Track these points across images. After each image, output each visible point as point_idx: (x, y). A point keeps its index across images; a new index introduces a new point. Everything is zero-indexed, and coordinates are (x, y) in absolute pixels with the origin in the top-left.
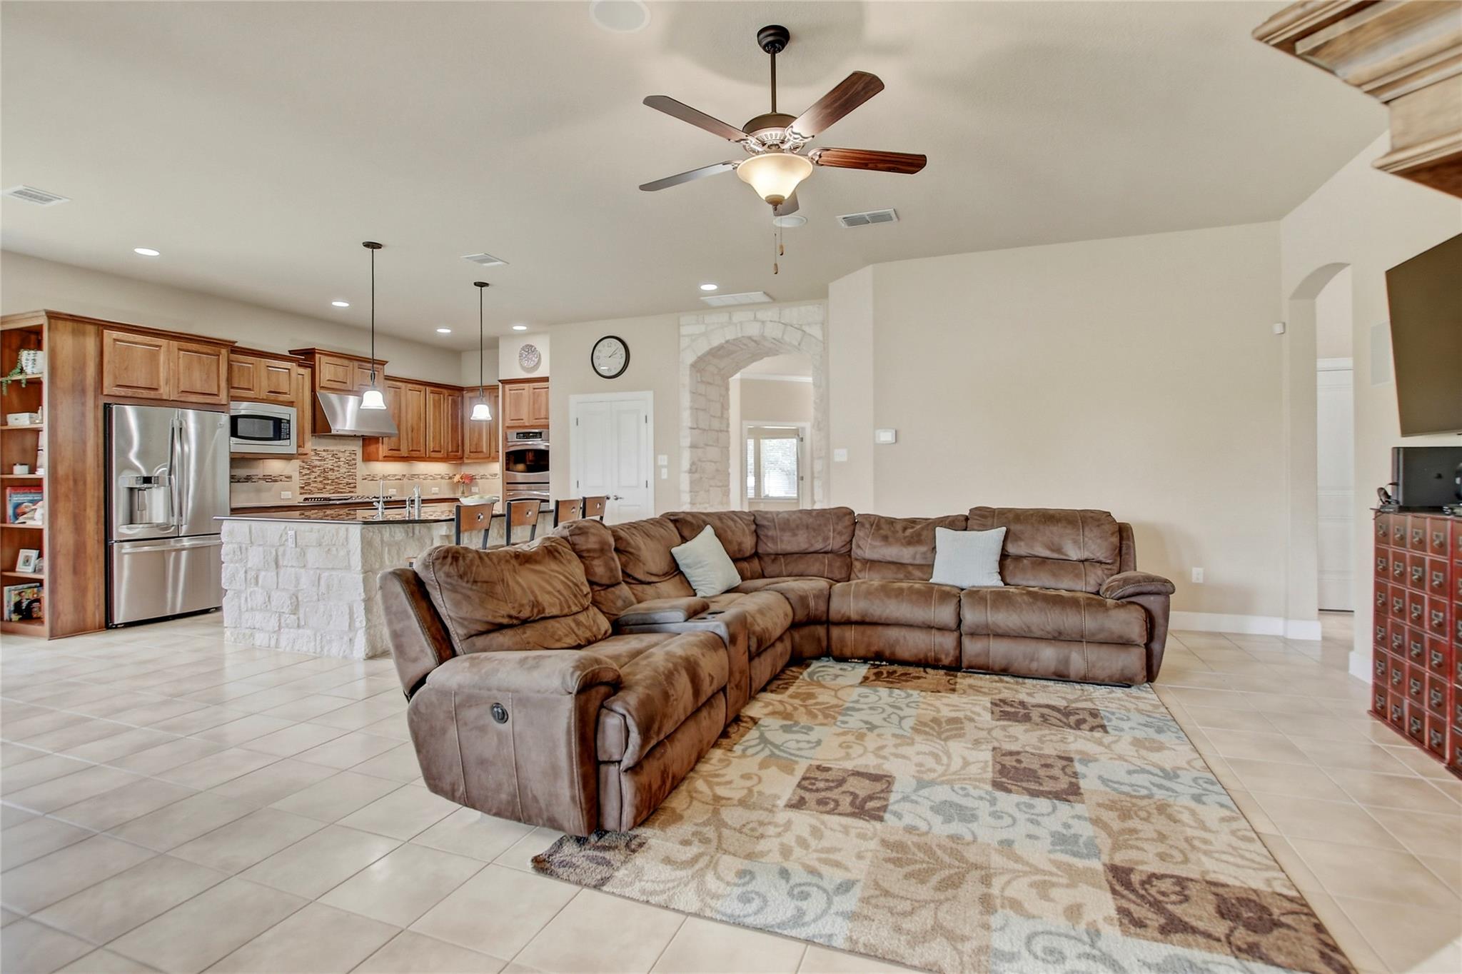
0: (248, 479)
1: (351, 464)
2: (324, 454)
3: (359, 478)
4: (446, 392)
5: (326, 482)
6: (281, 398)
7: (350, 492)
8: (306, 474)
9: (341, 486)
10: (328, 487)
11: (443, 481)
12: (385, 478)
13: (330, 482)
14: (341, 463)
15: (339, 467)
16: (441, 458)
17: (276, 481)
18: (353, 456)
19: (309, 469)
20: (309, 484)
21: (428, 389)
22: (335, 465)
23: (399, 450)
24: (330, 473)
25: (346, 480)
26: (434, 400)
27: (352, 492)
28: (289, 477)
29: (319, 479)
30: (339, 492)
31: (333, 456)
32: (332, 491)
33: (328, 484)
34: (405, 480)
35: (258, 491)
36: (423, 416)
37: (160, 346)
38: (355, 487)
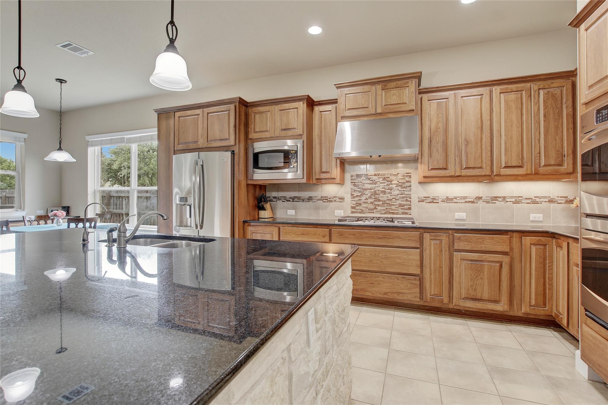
0: (310, 199)
1: (405, 185)
2: (375, 178)
3: (414, 198)
4: (534, 86)
5: (377, 203)
6: (290, 133)
7: (403, 213)
8: (357, 196)
9: (393, 207)
10: (379, 208)
11: (552, 205)
12: (448, 200)
13: (381, 203)
14: (394, 186)
15: (391, 189)
16: (522, 176)
17: (331, 201)
18: (407, 179)
19: (359, 192)
20: (360, 204)
21: (496, 90)
22: (387, 187)
23: (445, 169)
24: (381, 195)
25: (398, 202)
26: (506, 102)
27: (406, 213)
28: (342, 199)
29: (370, 201)
30: (390, 213)
31: (384, 179)
32: (384, 212)
33: (379, 205)
34: (481, 204)
35: (317, 208)
36: (487, 124)
37: (198, 115)
38: (410, 209)
